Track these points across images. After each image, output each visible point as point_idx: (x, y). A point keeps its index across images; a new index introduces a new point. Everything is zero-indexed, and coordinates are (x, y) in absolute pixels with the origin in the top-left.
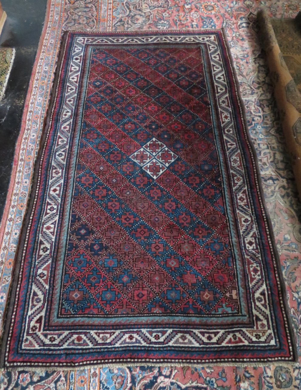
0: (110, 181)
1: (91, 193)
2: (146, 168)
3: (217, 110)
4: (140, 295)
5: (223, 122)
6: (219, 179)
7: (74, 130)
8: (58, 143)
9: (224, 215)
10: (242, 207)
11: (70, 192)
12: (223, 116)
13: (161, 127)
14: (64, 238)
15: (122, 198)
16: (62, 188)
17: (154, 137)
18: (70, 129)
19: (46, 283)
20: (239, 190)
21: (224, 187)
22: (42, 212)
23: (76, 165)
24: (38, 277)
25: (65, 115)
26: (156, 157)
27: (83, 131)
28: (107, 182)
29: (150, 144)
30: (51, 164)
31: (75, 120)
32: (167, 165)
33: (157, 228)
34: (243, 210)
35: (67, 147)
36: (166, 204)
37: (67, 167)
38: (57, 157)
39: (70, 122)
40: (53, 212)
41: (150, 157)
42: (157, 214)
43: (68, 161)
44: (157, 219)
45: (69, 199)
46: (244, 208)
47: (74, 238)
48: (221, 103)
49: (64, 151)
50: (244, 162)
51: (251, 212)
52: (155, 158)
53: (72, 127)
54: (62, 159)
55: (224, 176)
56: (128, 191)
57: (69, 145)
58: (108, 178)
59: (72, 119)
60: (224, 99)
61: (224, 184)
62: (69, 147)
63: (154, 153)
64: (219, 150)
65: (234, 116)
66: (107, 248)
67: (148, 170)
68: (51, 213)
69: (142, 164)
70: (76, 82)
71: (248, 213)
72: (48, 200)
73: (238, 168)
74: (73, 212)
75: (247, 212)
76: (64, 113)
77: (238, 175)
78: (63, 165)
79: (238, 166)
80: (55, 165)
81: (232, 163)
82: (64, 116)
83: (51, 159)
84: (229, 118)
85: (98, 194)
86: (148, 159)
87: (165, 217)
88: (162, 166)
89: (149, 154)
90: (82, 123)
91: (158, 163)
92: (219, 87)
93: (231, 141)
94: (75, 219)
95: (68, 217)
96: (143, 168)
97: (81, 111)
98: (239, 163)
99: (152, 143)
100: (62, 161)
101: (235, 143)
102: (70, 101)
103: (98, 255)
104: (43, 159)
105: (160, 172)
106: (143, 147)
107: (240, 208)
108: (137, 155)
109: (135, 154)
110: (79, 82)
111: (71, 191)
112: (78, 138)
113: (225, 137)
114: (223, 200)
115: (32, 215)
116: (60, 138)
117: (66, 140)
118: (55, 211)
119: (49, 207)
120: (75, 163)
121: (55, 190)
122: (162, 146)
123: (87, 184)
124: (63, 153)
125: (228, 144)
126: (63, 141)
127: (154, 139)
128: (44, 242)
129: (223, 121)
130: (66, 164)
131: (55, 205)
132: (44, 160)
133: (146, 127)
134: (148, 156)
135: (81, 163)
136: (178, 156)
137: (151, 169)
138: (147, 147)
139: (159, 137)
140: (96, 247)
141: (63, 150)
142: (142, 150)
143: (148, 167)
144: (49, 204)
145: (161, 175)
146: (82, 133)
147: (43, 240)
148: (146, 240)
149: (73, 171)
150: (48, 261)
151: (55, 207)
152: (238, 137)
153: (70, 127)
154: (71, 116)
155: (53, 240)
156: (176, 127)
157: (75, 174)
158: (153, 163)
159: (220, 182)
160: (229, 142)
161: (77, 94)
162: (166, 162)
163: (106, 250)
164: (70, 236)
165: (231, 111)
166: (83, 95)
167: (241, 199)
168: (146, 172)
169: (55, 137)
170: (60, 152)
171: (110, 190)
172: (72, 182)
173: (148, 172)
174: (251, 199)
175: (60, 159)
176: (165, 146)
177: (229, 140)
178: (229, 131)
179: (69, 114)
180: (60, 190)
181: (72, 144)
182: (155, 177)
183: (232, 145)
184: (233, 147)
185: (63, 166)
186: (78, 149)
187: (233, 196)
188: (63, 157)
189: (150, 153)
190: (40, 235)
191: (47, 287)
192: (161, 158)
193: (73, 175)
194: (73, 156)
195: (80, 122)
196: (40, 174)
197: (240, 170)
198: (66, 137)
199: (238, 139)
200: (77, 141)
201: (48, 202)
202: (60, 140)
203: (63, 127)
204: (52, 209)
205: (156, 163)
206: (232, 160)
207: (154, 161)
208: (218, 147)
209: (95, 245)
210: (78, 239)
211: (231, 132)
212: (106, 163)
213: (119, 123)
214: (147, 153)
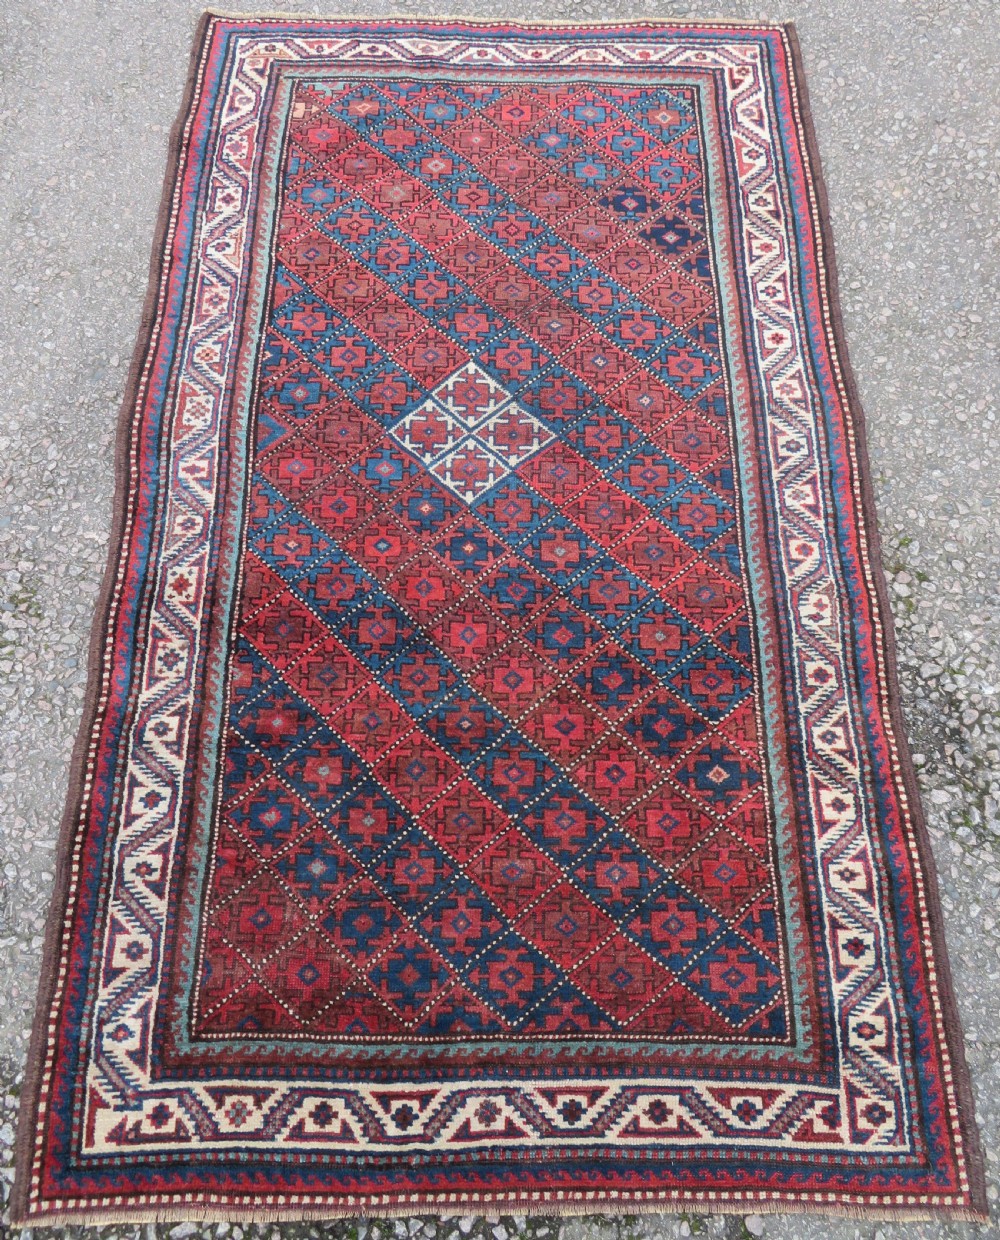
0: (613, 362)
1: (666, 331)
2: (498, 397)
3: (210, 623)
4: (516, 112)
5: (199, 563)
6: (269, 355)
7: (769, 541)
8: (815, 491)
9: (279, 263)
10: (221, 279)
11: (732, 334)
12: (192, 590)
13: (440, 548)
14: (719, 227)
15: (573, 314)
16: (757, 345)
17: (470, 507)
18: (787, 545)
19: (737, 140)
20: (216, 325)
21: (261, 332)
22: (796, 283)
23: (733, 414)
24: (762, 151)
25: (819, 605)
26: (466, 433)
27: (735, 536)
28: (621, 358)
29: (486, 480)
30: (816, 418)
31: (778, 585)
32: (429, 405)
33: (472, 239)
34: (220, 271)
35: (775, 474)
36: (442, 293)
37: (758, 407)
38: (803, 441)
39: (791, 573)
40: (766, 284)
41: (486, 433)
42: (471, 270)
43: (760, 426)
44: (472, 258)
45: (729, 314)
46: (218, 277)
47: (694, 226)
48: (184, 654)
49: (785, 459)
50: (169, 407)
51: (202, 266)
52: (470, 430)
53: (778, 554)
54: (783, 433)
55: (249, 365)
56: (554, 330)
57: (771, 482)
58: (622, 369)
59: (788, 584)
60: (167, 673)
61: (256, 340)
62: (770, 472)
63: (471, 447)
64: (243, 454)
65: (149, 587)
66: (604, 202)
67: (492, 391)
68: (770, 282)
69: (514, 412)
70: (818, 785)
71: (209, 264)
72: (791, 314)
73: (197, 388)
74: (710, 283)
75: (214, 267)
76: (827, 613)
77: (206, 368)
78: (773, 413)
79: (195, 393)
80: (802, 413)
81: (210, 406)
82: (825, 600)
83: (822, 435)
84: (171, 579)
85: (646, 324)
86: (491, 428)
87: (448, 262)
88: (446, 401)
89: (490, 444)
90: (747, 571)
91: (459, 412)
92: (167, 744)
93: (193, 484)
94: (701, 264)
95: (722, 273)
96: (510, 396)
97: (761, 623)
98: (189, 406)
99: (478, 484)
100: (781, 426)
101: (182, 475)
102: (821, 675)
103: (623, 188)
104: (847, 434)
105: (455, 383)
106: (508, 471)
107: (228, 277)
108: (529, 442)
109: (535, 447)
110: (805, 786)
111: (728, 335)
112: (747, 509)
113: (210, 498)
114: (272, 301)
115: (822, 278)
116: (814, 509)
117: (789, 502)
118: (761, 286)
119: (781, 297)
120: (737, 419)
121: (778, 339)
122: (442, 471)
123: (684, 355)
124: (783, 452)
125: (204, 474)
126: (796, 496)
127: (469, 498)
128: (769, 217)
129: (195, 569)
130: (763, 415)
131: (764, 303)
132: (842, 430)
133: (497, 550)
134: (491, 439)
135: (716, 418)
136: (391, 431)
137: (485, 396)
138: (497, 472)
139: (449, 505)
140: (631, 204)
141: (790, 462)
142: (513, 461)
143: (492, 401)
144: (784, 304)
145: (453, 372)
146: (734, 526)
147: (773, 221)
148: (504, 213)
149: (736, 394)
150: (748, 181)
151: (762, 297)
152: (160, 499)
153: (788, 553)
154: (798, 598)
155: (745, 221)
156: (382, 546)
157: (730, 386)
158: (477, 415)
159: (268, 347)
160: (199, 480)
161: (797, 712)
162: (434, 413)
163: (606, 198)
164: (704, 230)
165: (154, 613)
166: (771, 709)
167: (216, 301)
168: (499, 382)
169: (830, 510)
170: (797, 455)
171: (612, 335)
172: (731, 363)
173: (493, 384)
174: (188, 300)
175: (791, 434)
176: (431, 470)
177: (197, 488)
178: (189, 524)
179: (806, 610)
180: (762, 341)
181: (761, 487)
182: (472, 367)
183: (192, 470)
184: (191, 461)
185: (773, 407)
186: (738, 470)
187: (241, 308)
188: (781, 440)
189: (484, 446)
190: (784, 233)
191: (733, 134)
192: (450, 428)
193: (735, 384)
194: (749, 442)
195: (754, 576)
196: (841, 385)
197: (192, 384)
198: (792, 512)
199: (162, 491)
200: (746, 497)
201: (788, 307)
202: (810, 501)
203: (816, 554)
204: (771, 292)
205: (465, 415)
206: (208, 416)
207: (471, 422)
208: (242, 464)
209: (635, 210)
210: (683, 223)
211: (180, 519)
212: (634, 417)
213: (602, 564)
214: (494, 448)
